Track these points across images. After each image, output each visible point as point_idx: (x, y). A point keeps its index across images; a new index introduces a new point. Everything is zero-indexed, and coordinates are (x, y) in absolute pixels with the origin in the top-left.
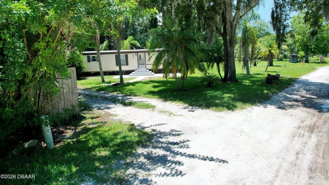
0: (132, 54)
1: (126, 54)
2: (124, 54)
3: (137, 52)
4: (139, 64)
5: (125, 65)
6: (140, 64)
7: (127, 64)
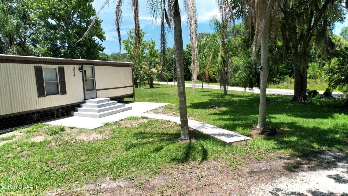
0: (71, 67)
1: (60, 66)
2: (56, 66)
3: (82, 64)
4: (86, 91)
5: (58, 93)
6: (89, 89)
7: (64, 92)
